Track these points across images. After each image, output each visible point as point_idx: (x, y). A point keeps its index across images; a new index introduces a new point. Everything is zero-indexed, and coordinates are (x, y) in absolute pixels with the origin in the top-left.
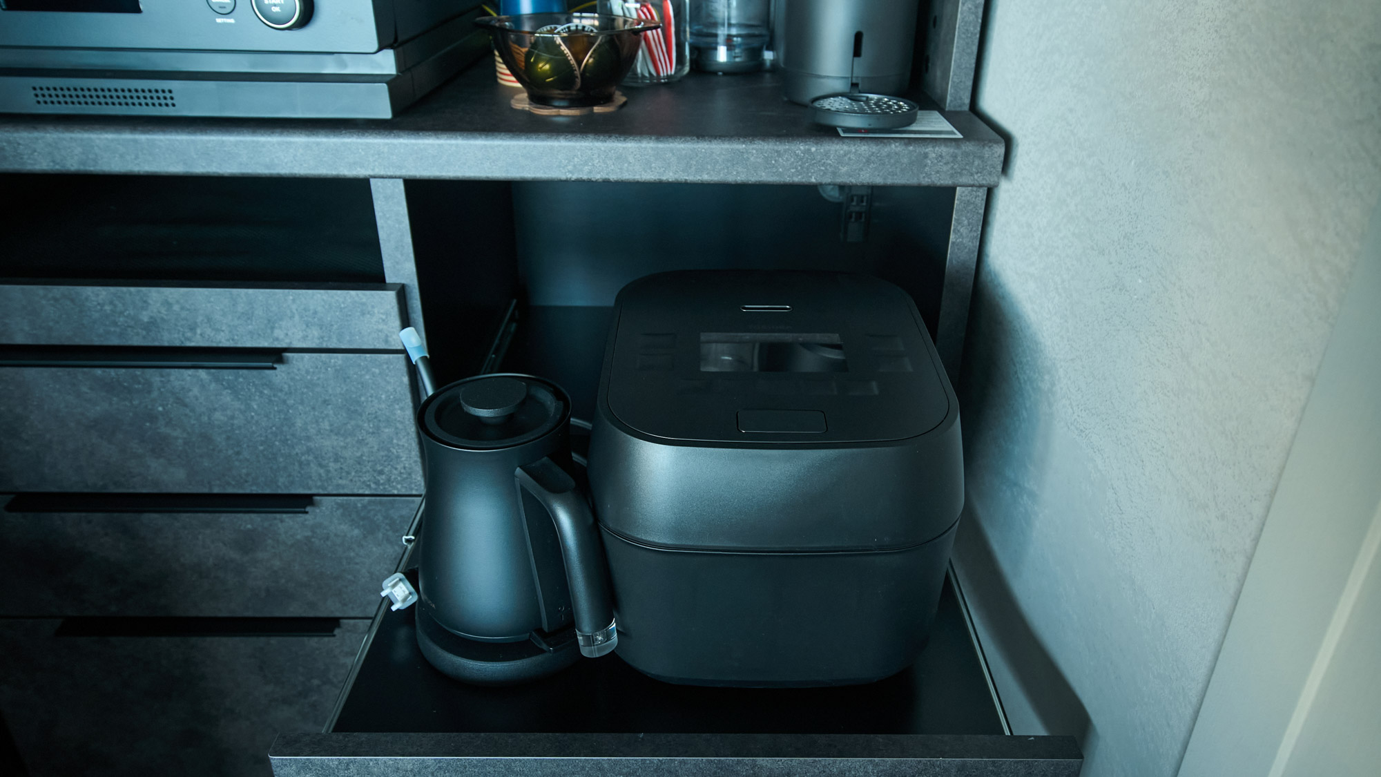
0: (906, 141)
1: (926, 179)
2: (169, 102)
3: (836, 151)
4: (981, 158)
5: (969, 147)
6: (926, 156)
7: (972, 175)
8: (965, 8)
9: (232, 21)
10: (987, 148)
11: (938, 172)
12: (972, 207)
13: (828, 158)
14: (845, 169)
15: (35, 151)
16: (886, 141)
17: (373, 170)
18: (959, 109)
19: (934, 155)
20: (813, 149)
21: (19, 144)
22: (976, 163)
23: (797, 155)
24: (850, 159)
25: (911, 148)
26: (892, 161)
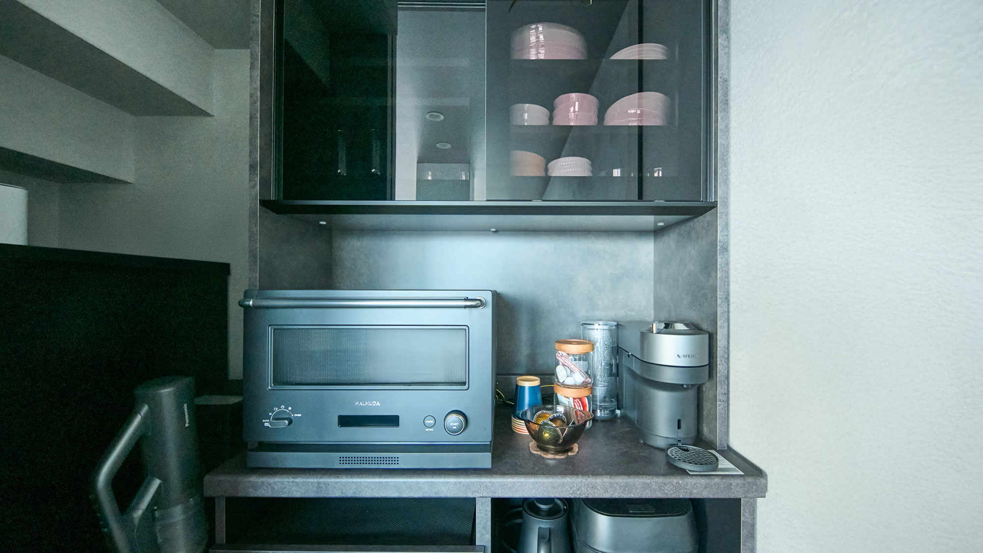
0: (721, 477)
1: (733, 495)
2: (396, 462)
3: (691, 483)
4: (756, 485)
5: (750, 480)
6: (731, 484)
7: (753, 493)
8: (720, 408)
9: (432, 430)
10: (758, 480)
11: (737, 492)
12: (749, 503)
13: (687, 486)
14: (695, 491)
15: (335, 488)
16: (712, 477)
17: (483, 494)
18: (723, 449)
19: (735, 484)
20: (680, 482)
21: (329, 485)
22: (754, 487)
23: (673, 485)
24: (697, 486)
25: (724, 481)
26: (716, 487)
